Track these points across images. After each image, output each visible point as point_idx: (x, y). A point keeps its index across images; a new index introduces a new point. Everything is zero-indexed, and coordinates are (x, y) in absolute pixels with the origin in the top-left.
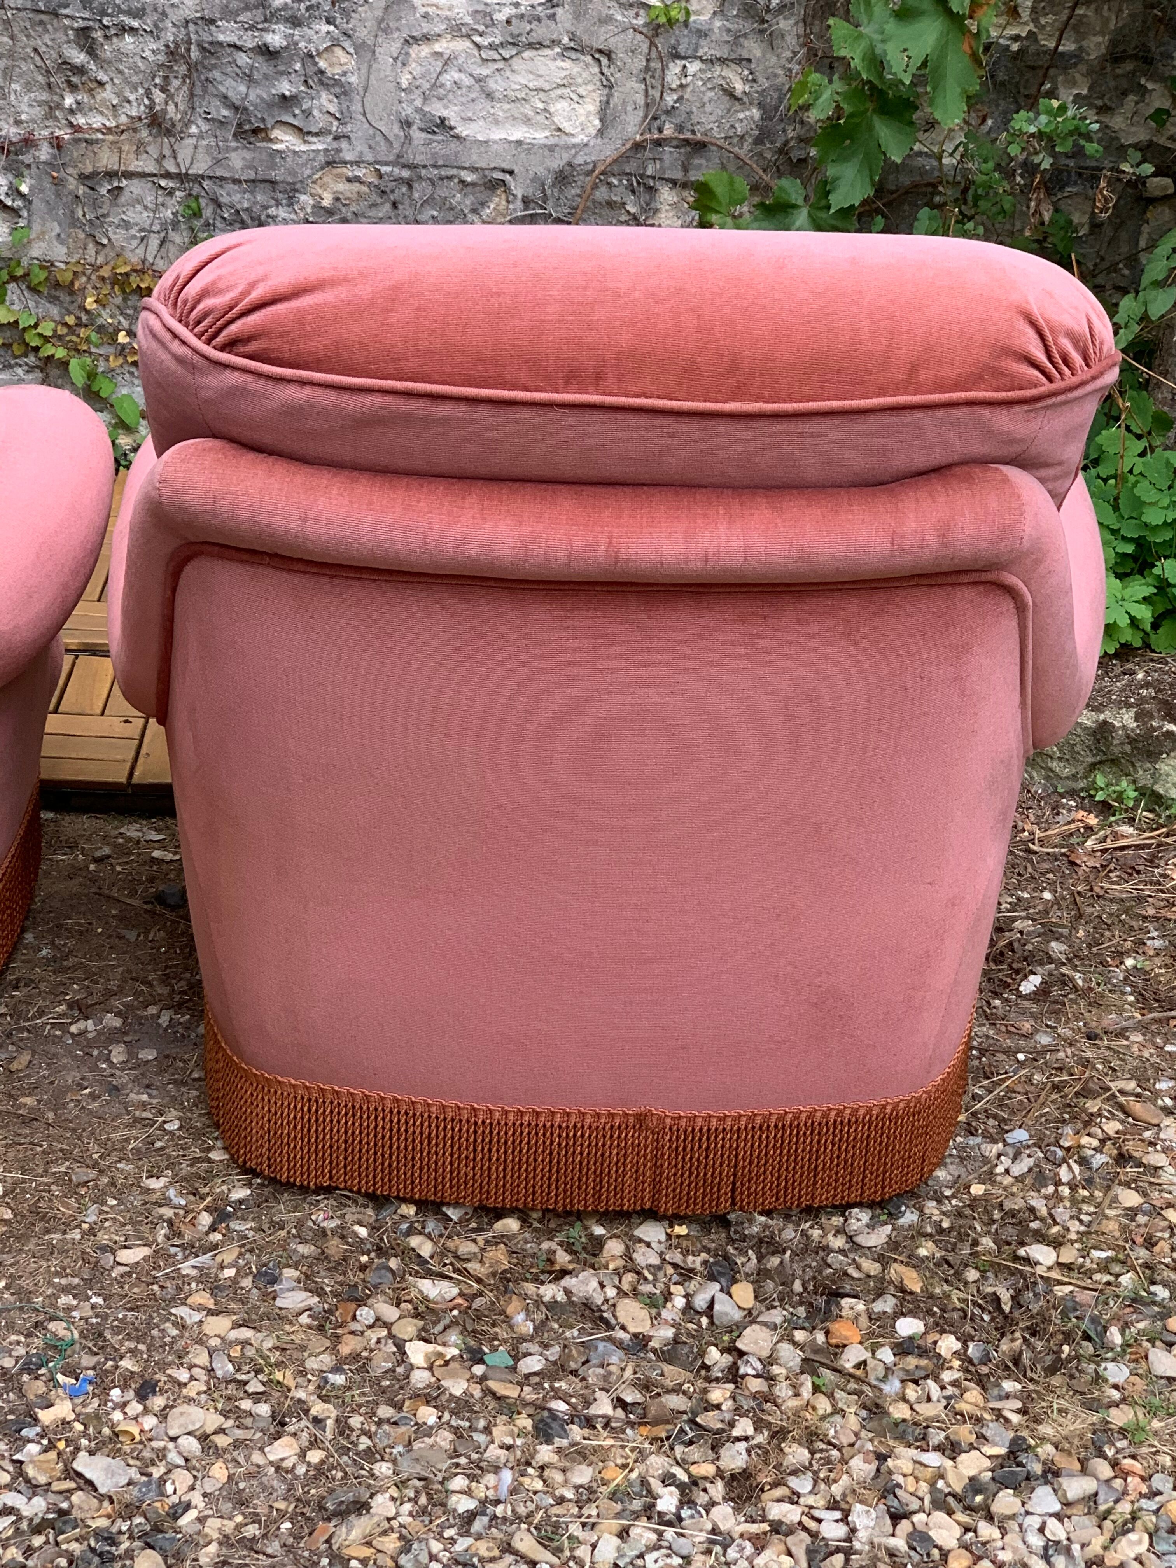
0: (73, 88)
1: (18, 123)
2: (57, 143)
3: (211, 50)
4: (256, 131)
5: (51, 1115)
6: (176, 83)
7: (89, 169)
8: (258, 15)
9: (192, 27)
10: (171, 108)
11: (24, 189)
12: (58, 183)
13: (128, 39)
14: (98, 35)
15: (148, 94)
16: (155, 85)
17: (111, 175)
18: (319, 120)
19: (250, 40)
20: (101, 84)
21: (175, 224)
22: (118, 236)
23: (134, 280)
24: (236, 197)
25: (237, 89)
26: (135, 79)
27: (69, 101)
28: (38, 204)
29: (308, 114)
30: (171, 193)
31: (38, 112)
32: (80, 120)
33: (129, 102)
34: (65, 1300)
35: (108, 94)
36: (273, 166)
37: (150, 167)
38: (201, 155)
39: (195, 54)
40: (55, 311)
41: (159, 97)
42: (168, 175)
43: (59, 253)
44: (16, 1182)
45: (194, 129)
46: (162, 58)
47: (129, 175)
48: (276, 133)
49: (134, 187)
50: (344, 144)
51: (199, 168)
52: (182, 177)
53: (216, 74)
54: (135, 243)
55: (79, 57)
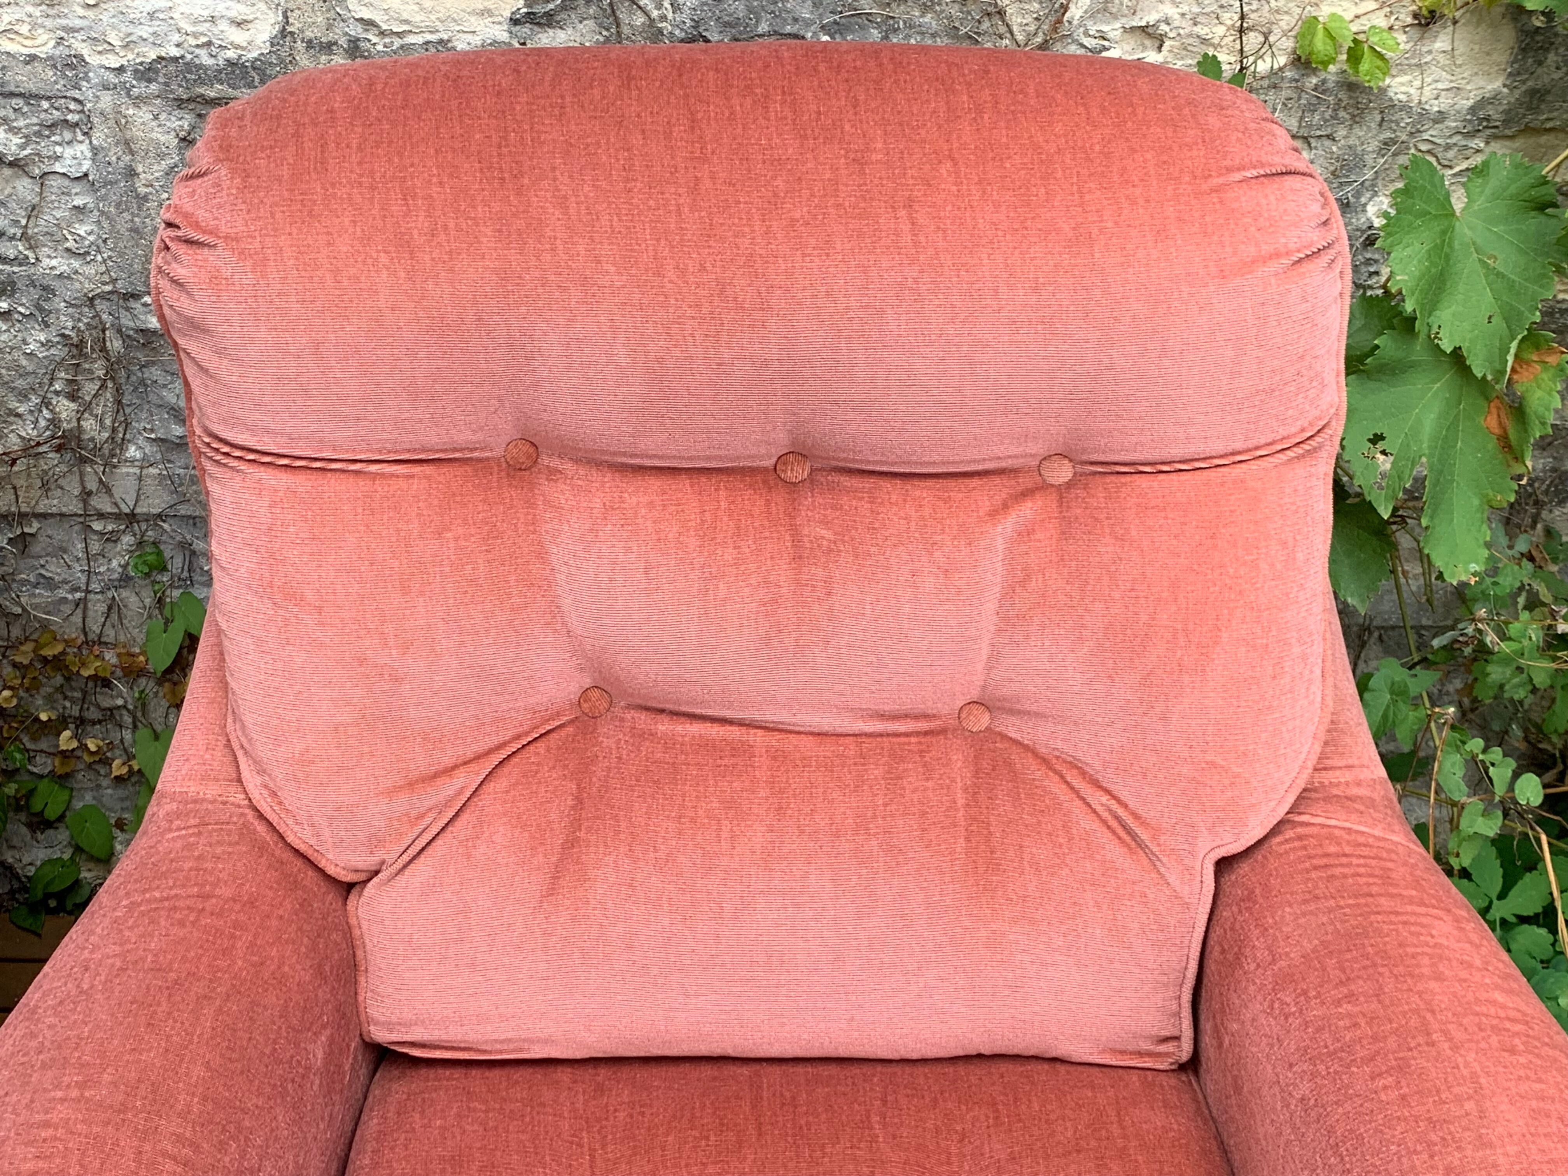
3: (140, 340)
6: (89, 388)
9: (101, 306)
10: (89, 424)
15: (46, 403)
16: (57, 393)
17: (8, 518)
26: (20, 383)
30: (112, 538)
33: (18, 415)
38: (150, 485)
39: (115, 345)
41: (65, 408)
42: (101, 516)
45: (132, 452)
46: (58, 353)
49: (51, 534)
51: (151, 505)
52: (126, 518)
53: (155, 373)
54: (67, 609)
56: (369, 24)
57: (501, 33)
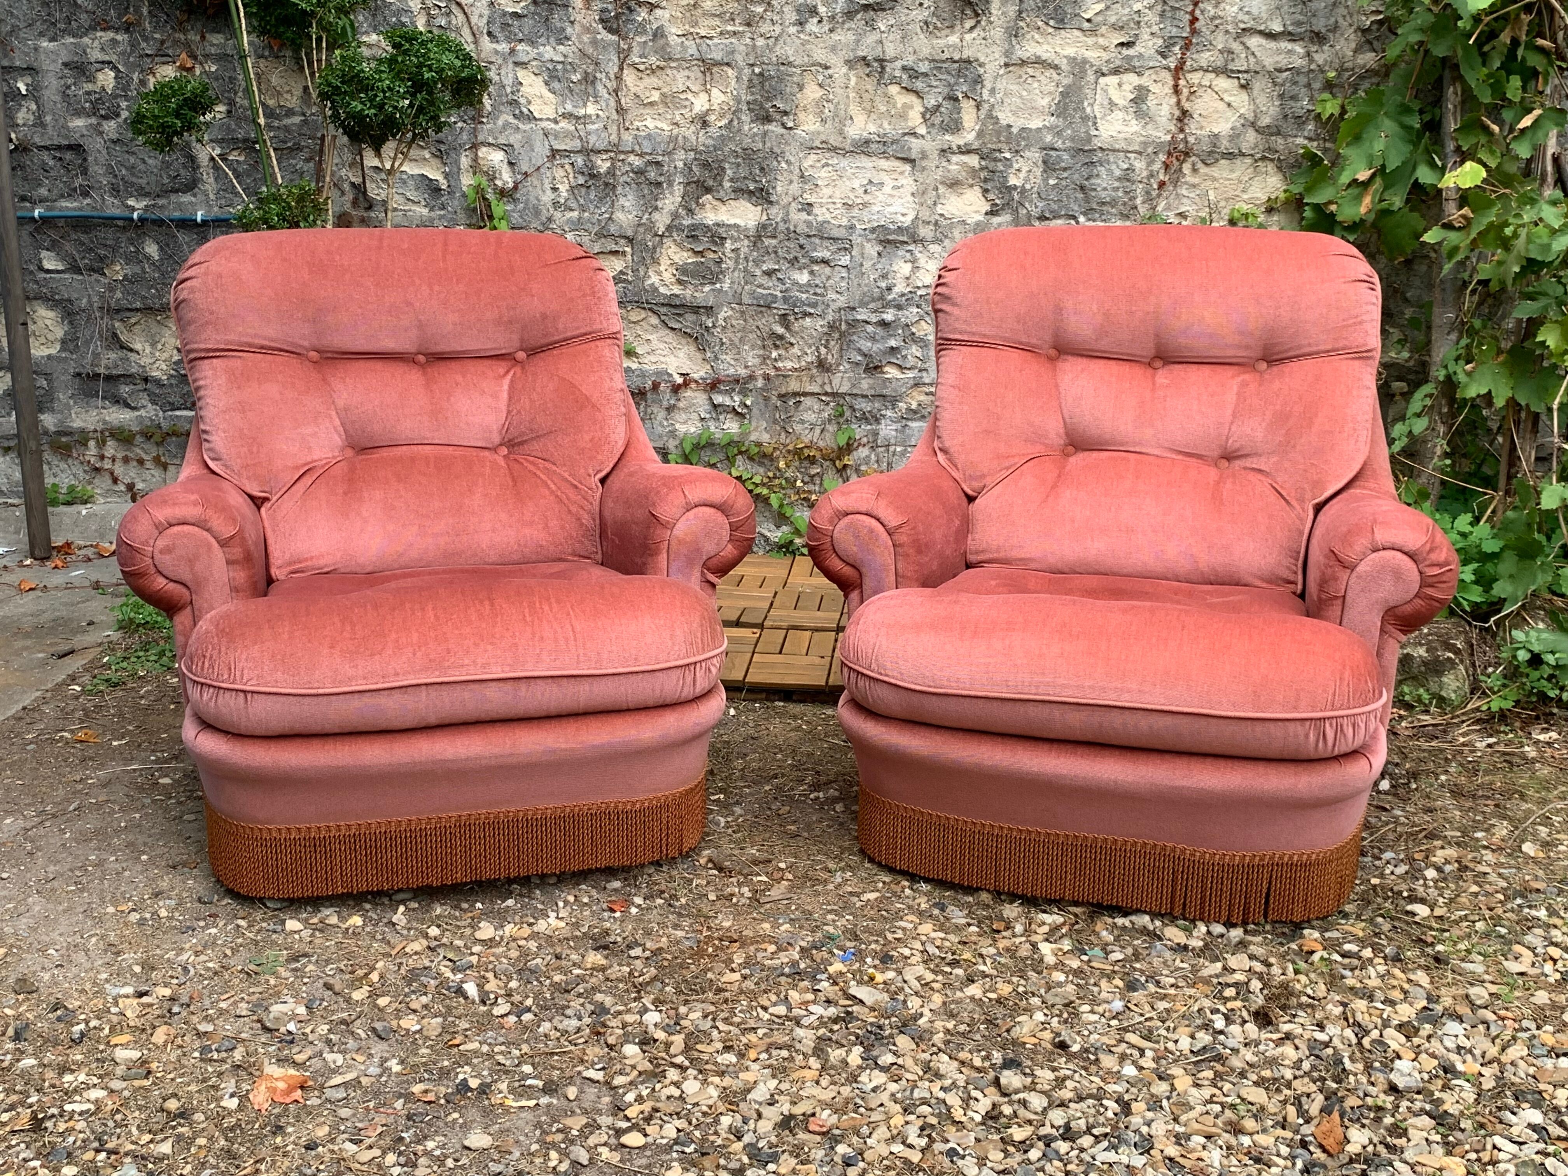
0: (776, 347)
1: (746, 367)
2: (767, 377)
3: (853, 324)
4: (876, 368)
5: (806, 834)
6: (832, 343)
7: (783, 391)
8: (879, 304)
9: (843, 312)
10: (830, 357)
11: (748, 403)
12: (766, 399)
13: (808, 320)
14: (792, 318)
15: (818, 349)
16: (822, 345)
17: (795, 394)
18: (911, 361)
19: (874, 319)
20: (792, 344)
21: (830, 420)
22: (798, 428)
23: (806, 452)
24: (863, 405)
25: (866, 345)
26: (810, 341)
27: (774, 354)
28: (755, 411)
29: (905, 357)
30: (828, 404)
31: (757, 361)
32: (780, 364)
33: (807, 354)
34: (830, 917)
35: (796, 350)
36: (886, 387)
37: (816, 389)
38: (845, 382)
40: (761, 470)
41: (823, 350)
42: (826, 394)
43: (765, 437)
44: (793, 864)
45: (842, 368)
46: (826, 329)
47: (805, 394)
48: (887, 369)
49: (808, 401)
50: (924, 374)
51: (843, 389)
52: (833, 395)
53: (855, 337)
54: (807, 432)
55: (780, 330)
56: (942, 215)
57: (981, 218)
